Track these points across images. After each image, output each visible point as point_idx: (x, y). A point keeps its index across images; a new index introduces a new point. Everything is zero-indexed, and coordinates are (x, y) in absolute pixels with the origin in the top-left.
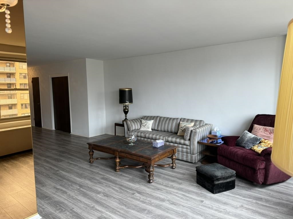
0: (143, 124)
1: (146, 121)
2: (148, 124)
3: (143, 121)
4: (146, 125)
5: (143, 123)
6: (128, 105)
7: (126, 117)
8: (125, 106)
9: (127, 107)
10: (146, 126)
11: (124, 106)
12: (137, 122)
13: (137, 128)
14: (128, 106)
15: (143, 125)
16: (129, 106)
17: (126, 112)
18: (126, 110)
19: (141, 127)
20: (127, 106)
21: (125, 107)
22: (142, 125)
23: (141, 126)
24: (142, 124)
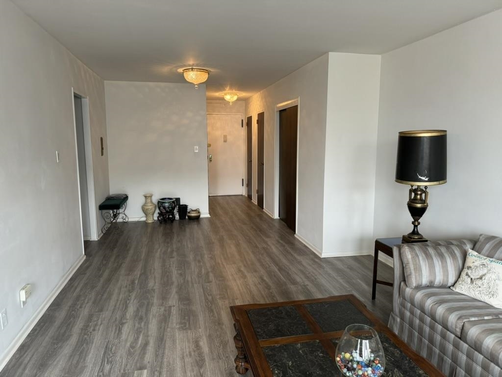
0: (469, 272)
1: (487, 261)
2: (494, 277)
3: (473, 258)
4: (481, 278)
5: (469, 268)
6: (426, 187)
7: (416, 226)
8: (415, 191)
9: (423, 195)
10: (479, 282)
11: (411, 191)
12: (446, 255)
13: (439, 279)
14: (425, 192)
15: (467, 274)
16: (427, 190)
17: (417, 212)
18: (419, 205)
19: (460, 282)
20: (422, 190)
21: (416, 194)
22: (463, 274)
23: (459, 277)
24: (465, 270)
